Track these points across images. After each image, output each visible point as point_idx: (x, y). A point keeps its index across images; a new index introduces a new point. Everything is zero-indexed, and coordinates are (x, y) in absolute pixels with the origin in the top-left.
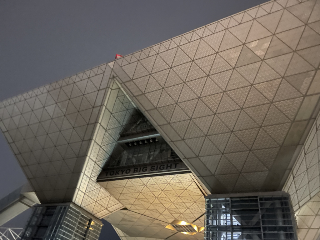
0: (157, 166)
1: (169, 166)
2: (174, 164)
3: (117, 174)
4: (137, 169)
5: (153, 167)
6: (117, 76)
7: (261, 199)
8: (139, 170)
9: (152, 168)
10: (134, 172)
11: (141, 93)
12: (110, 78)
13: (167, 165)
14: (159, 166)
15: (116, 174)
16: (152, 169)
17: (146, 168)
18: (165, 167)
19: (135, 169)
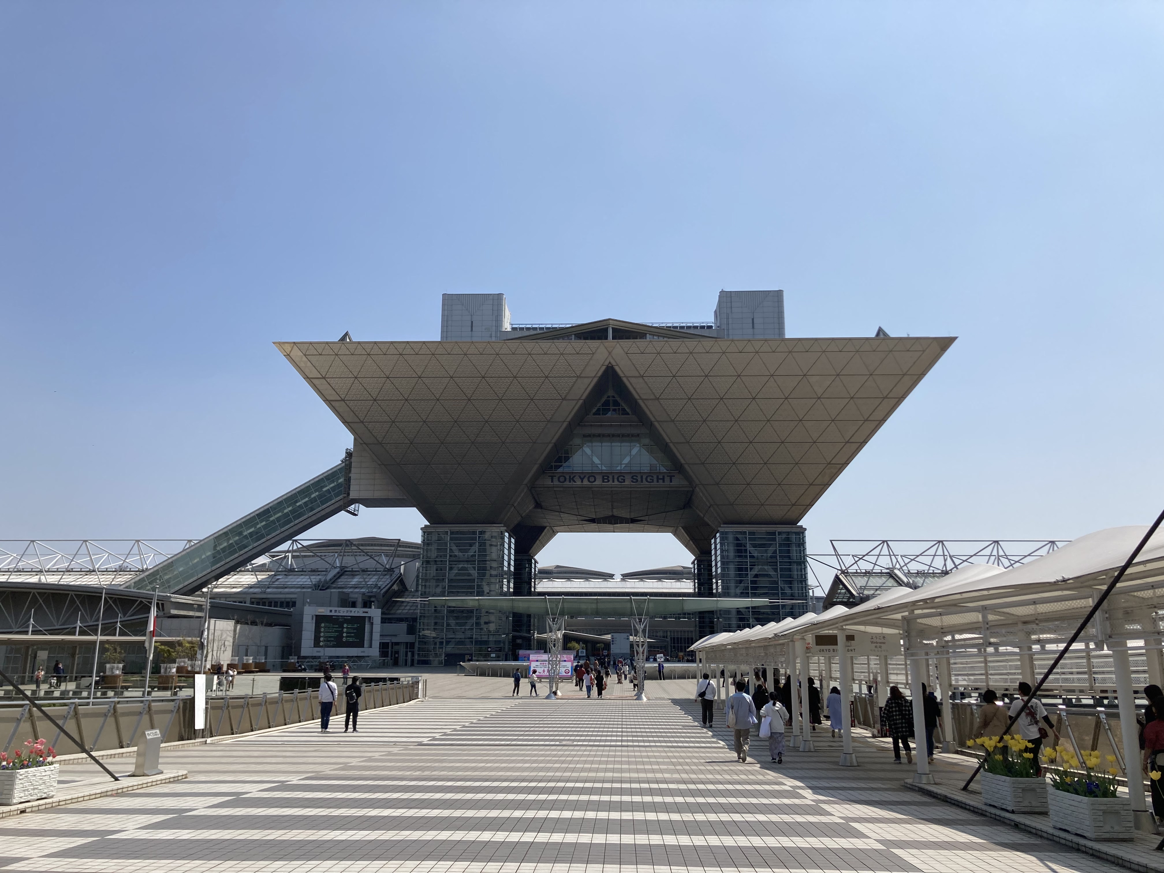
0: (642, 477)
1: (661, 479)
2: (668, 476)
3: (572, 481)
4: (608, 477)
5: (634, 477)
6: (617, 365)
7: (780, 533)
8: (611, 479)
9: (632, 477)
10: (603, 482)
11: (652, 397)
12: (603, 365)
13: (658, 477)
14: (644, 477)
15: (570, 482)
16: (634, 481)
17: (624, 477)
18: (655, 480)
19: (603, 477)
